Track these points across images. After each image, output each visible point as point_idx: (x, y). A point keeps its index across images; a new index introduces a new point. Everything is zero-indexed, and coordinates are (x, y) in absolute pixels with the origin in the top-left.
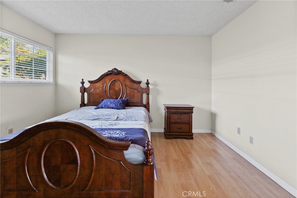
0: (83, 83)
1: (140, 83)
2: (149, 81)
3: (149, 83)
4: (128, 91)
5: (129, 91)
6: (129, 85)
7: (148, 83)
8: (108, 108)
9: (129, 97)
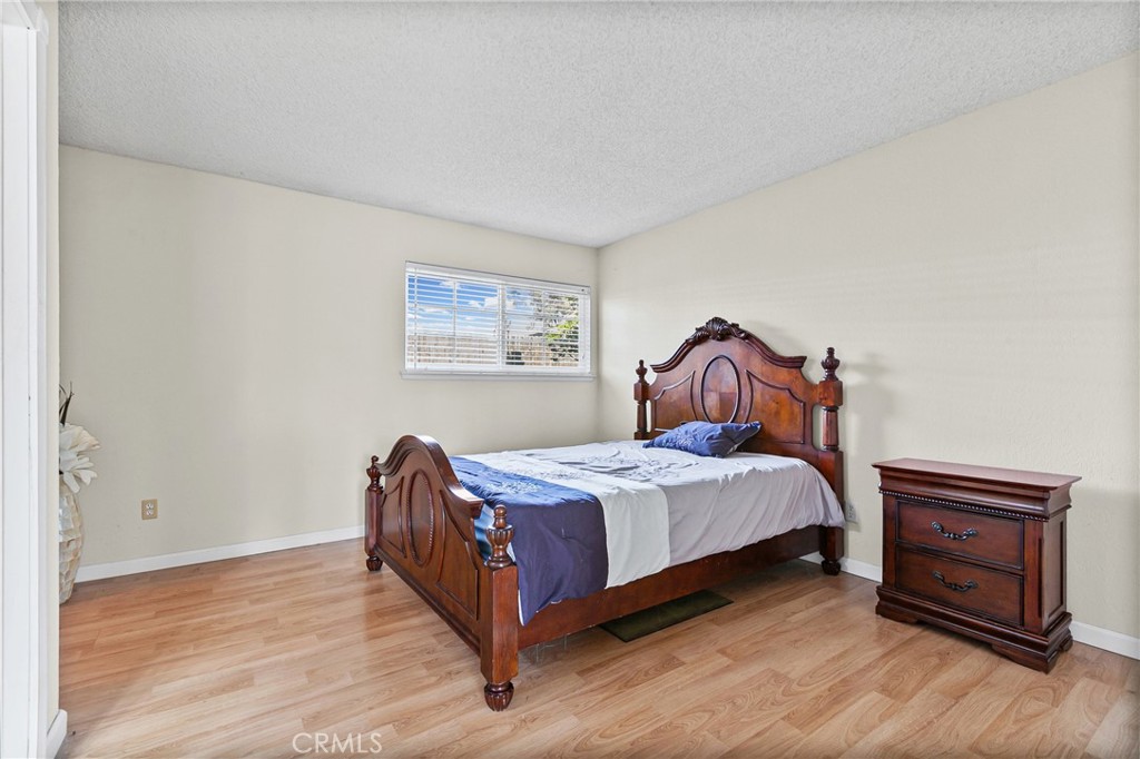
0: (642, 372)
1: (799, 362)
2: (836, 356)
3: (838, 361)
4: (757, 396)
5: (762, 395)
6: (762, 374)
7: (831, 364)
8: (674, 447)
9: (764, 421)
